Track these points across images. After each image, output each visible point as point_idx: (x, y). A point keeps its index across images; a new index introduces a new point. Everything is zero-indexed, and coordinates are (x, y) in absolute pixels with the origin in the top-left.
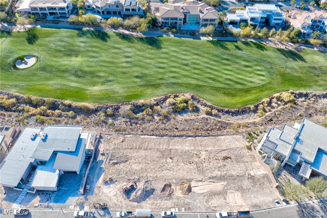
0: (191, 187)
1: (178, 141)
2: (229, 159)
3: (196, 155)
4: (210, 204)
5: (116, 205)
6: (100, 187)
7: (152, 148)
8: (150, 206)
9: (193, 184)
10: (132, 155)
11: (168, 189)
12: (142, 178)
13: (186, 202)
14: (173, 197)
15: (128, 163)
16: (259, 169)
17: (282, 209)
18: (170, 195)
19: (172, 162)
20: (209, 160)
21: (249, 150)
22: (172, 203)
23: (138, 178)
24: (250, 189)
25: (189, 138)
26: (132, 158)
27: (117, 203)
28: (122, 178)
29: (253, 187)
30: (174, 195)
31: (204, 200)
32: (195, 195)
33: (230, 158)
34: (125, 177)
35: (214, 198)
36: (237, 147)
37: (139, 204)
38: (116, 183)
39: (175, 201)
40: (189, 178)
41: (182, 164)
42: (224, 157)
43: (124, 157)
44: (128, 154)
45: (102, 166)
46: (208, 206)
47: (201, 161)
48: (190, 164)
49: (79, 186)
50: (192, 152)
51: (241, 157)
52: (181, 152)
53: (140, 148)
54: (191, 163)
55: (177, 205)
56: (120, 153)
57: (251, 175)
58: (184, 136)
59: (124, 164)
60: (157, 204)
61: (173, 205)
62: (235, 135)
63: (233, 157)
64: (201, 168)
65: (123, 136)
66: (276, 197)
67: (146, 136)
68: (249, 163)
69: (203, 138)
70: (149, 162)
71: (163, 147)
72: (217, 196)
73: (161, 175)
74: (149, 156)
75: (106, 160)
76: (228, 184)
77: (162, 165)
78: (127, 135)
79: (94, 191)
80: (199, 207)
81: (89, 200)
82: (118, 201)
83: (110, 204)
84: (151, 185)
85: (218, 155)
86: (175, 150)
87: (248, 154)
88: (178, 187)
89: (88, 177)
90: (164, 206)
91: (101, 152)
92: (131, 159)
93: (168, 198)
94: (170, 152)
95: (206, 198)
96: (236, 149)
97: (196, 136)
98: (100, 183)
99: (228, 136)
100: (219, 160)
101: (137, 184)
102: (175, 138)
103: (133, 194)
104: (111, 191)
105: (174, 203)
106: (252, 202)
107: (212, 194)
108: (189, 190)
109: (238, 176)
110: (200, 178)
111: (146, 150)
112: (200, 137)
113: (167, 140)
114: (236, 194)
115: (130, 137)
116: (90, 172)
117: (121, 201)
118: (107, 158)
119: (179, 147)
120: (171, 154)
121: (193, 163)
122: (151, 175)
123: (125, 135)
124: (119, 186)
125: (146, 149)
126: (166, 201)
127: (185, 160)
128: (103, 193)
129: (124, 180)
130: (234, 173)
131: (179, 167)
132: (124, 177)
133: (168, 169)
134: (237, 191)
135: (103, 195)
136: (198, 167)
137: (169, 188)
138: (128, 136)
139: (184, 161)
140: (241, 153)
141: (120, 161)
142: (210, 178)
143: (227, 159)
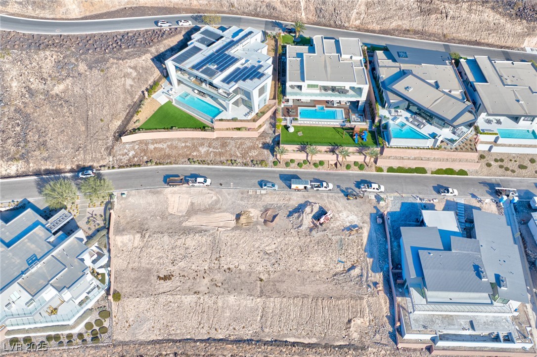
0: (235, 221)
1: (244, 327)
2: (162, 276)
3: (217, 285)
4: (215, 198)
5: (336, 199)
6: (363, 223)
7: (294, 299)
8: (292, 197)
9: (233, 223)
10: (327, 285)
11: (270, 218)
12: (307, 234)
13: (246, 200)
14: (262, 208)
15: (332, 273)
16: (121, 249)
17: (121, 188)
18: (266, 210)
19: (260, 273)
20: (197, 275)
21: (120, 291)
22: (264, 201)
23: (314, 232)
24: (152, 216)
25: (221, 337)
26: (327, 280)
27: (335, 202)
28: (336, 233)
29: (147, 218)
30: (261, 211)
31: (221, 204)
32: (232, 209)
33: (159, 277)
34: (331, 234)
35: (207, 206)
36: (138, 297)
37: (306, 200)
38: (343, 228)
39: (260, 202)
40: (238, 232)
41: (243, 267)
42: (169, 279)
43: (341, 282)
44: (334, 288)
45: (371, 260)
46: (218, 195)
47: (211, 275)
48: (229, 269)
49: (393, 227)
50: (222, 290)
51: (139, 280)
52: (243, 291)
53: (316, 299)
54: (228, 271)
55: (256, 197)
56: (349, 289)
57: (142, 234)
58: (232, 341)
59: (338, 270)
60: (284, 199)
61: (263, 198)
62: (127, 340)
63: (153, 279)
64: (214, 257)
65: (352, 343)
66: (121, 202)
67: (306, 341)
68: (130, 266)
69: (193, 337)
70: (298, 273)
71: (274, 303)
72: (202, 207)
73: (279, 240)
74: (298, 284)
75: (367, 274)
76: (181, 223)
77: (276, 265)
78: (346, 345)
79: (370, 219)
80: (229, 194)
81: (373, 207)
82: (335, 205)
83: (343, 200)
84: (292, 223)
85: (179, 284)
86: (253, 293)
87: (124, 285)
88: (255, 220)
89: (386, 238)
90: (275, 196)
91: (381, 287)
93: (269, 207)
94: (262, 292)
95: (218, 206)
96: (142, 294)
97: (209, 339)
98: (366, 229)
99: (142, 338)
100: (179, 276)
101: (312, 225)
102: (248, 338)
103: (316, 209)
104: (347, 217)
105: (262, 200)
106: (157, 197)
107: (209, 210)
108: (238, 217)
109: (162, 233)
110: (220, 232)
112: (200, 338)
113: (265, 330)
114: (175, 209)
115: (338, 340)
116: (385, 247)
117: (331, 204)
118: (367, 277)
119: (245, 303)
120: (261, 287)
121: (225, 271)
122: (293, 239)
123: (349, 345)
124: (338, 224)
125: (305, 296)
126: (272, 203)
127: (237, 276)
128: (356, 215)
129: (332, 231)
131: (249, 260)
132: (333, 236)
133: (267, 256)
134: (171, 214)
135: (356, 213)
136: (219, 260)
137: (267, 219)
138: (342, 343)
139: (240, 273)
140: (136, 288)
141: (345, 275)
142: (206, 231)
143: (165, 276)
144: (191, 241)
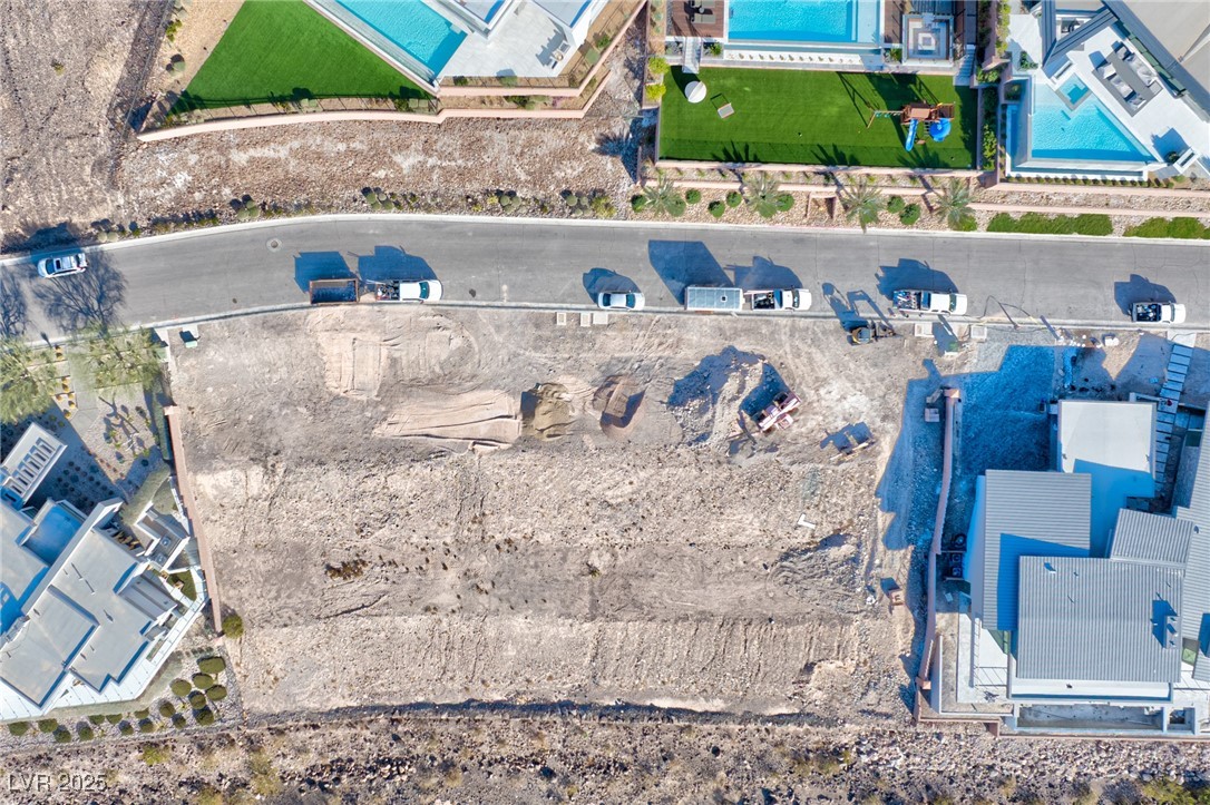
0: (520, 417)
1: (550, 678)
2: (337, 565)
3: (481, 586)
4: (457, 342)
5: (815, 342)
6: (884, 418)
7: (676, 622)
8: (685, 336)
9: (514, 428)
10: (762, 585)
11: (616, 407)
12: (722, 459)
13: (549, 349)
14: (598, 374)
15: (778, 549)
16: (217, 502)
17: (178, 314)
18: (610, 381)
19: (589, 551)
20: (427, 561)
21: (237, 609)
22: (601, 350)
23: (740, 458)
24: (285, 405)
25: (497, 697)
26: (764, 572)
27: (813, 350)
28: (802, 455)
29: (270, 412)
30: (593, 383)
31: (476, 360)
32: (510, 379)
33: (329, 568)
34: (788, 460)
35: (437, 369)
36: (286, 626)
37: (727, 344)
38: (825, 436)
39: (590, 355)
40: (528, 457)
41: (545, 538)
42: (356, 574)
43: (799, 577)
44: (780, 594)
45: (890, 517)
46: (466, 333)
47: (462, 558)
48: (509, 542)
49: (967, 427)
50: (495, 601)
51: (281, 576)
52: (547, 605)
53: (730, 623)
54: (506, 547)
55: (583, 337)
56: (817, 595)
57: (265, 467)
58: (523, 708)
59: (794, 543)
60: (661, 344)
61: (600, 339)
62: (277, 711)
63: (316, 573)
64: (467, 516)
65: (808, 710)
66: (187, 364)
67: (699, 706)
68: (250, 540)
69: (432, 698)
70: (689, 550)
71: (625, 632)
72: (424, 374)
73: (642, 474)
74: (687, 584)
75: (872, 556)
76: (368, 426)
77: (633, 532)
78: (791, 715)
79: (906, 402)
80: (498, 328)
81: (920, 363)
82: (811, 360)
83: (838, 344)
84: (682, 426)
85: (383, 586)
86: (573, 610)
87: (245, 591)
88: (576, 414)
89: (940, 465)
90: (634, 334)
91: (901, 594)
92: (766, 567)
93: (615, 370)
94: (594, 604)
95: (468, 369)
96: (294, 616)
97: (467, 705)
98: (888, 439)
99: (312, 705)
100: (380, 563)
101: (739, 430)
102: (562, 698)
103: (752, 383)
104: (839, 400)
105: (597, 346)
106: (289, 343)
107: (442, 383)
108: (530, 402)
109: (321, 464)
110: (480, 456)
111: (703, 612)
112: (447, 701)
113: (602, 682)
114: (346, 382)
115: (775, 704)
116: (934, 490)
117: (799, 356)
118: (870, 566)
119: (553, 631)
120: (592, 593)
121: (498, 547)
122: (682, 474)
123: (799, 715)
124: (811, 424)
125: (705, 617)
126: (625, 355)
127: (532, 563)
128: (868, 392)
129: (792, 448)
130: (334, 477)
131: (561, 521)
132: (793, 463)
133: (609, 512)
134: (337, 398)
135: (868, 385)
136: (480, 522)
137: (610, 411)
138: (785, 711)
139: (536, 553)
140: (276, 598)
141: (811, 558)
142: (441, 454)
143: (343, 563)
144: (403, 482)
